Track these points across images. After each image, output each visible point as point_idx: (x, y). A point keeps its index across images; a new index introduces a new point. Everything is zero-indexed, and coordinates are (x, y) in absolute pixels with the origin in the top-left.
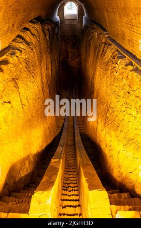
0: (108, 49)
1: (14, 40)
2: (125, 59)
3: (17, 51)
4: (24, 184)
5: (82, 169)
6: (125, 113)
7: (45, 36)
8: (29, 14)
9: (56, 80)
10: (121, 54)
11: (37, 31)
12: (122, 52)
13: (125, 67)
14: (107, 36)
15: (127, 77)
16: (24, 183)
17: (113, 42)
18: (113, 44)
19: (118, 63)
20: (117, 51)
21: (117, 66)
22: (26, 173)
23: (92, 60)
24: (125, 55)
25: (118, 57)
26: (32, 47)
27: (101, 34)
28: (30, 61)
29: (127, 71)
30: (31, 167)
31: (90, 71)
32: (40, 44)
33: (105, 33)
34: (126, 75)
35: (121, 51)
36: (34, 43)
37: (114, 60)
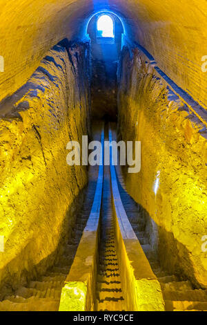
0: (156, 84)
1: (34, 75)
2: (178, 100)
3: (38, 91)
4: (46, 268)
5: (124, 246)
6: (179, 172)
7: (73, 64)
8: (52, 40)
9: (86, 119)
10: (172, 92)
11: (62, 60)
12: (174, 91)
13: (178, 112)
14: (154, 66)
15: (181, 125)
16: (46, 266)
17: (162, 76)
18: (162, 78)
19: (169, 105)
20: (168, 88)
21: (168, 109)
22: (50, 253)
23: (134, 94)
24: (178, 95)
25: (169, 97)
26: (56, 82)
27: (146, 62)
28: (54, 101)
29: (180, 117)
30: (56, 242)
31: (132, 109)
32: (66, 77)
33: (151, 61)
34: (179, 122)
35: (172, 89)
36: (59, 76)
37: (163, 100)
